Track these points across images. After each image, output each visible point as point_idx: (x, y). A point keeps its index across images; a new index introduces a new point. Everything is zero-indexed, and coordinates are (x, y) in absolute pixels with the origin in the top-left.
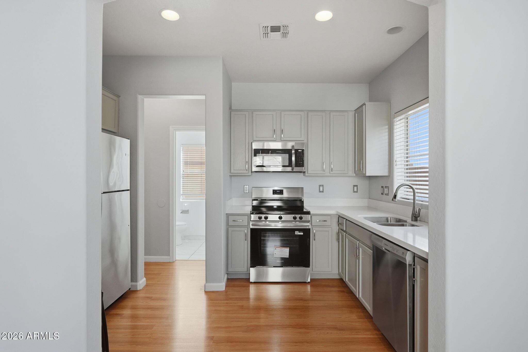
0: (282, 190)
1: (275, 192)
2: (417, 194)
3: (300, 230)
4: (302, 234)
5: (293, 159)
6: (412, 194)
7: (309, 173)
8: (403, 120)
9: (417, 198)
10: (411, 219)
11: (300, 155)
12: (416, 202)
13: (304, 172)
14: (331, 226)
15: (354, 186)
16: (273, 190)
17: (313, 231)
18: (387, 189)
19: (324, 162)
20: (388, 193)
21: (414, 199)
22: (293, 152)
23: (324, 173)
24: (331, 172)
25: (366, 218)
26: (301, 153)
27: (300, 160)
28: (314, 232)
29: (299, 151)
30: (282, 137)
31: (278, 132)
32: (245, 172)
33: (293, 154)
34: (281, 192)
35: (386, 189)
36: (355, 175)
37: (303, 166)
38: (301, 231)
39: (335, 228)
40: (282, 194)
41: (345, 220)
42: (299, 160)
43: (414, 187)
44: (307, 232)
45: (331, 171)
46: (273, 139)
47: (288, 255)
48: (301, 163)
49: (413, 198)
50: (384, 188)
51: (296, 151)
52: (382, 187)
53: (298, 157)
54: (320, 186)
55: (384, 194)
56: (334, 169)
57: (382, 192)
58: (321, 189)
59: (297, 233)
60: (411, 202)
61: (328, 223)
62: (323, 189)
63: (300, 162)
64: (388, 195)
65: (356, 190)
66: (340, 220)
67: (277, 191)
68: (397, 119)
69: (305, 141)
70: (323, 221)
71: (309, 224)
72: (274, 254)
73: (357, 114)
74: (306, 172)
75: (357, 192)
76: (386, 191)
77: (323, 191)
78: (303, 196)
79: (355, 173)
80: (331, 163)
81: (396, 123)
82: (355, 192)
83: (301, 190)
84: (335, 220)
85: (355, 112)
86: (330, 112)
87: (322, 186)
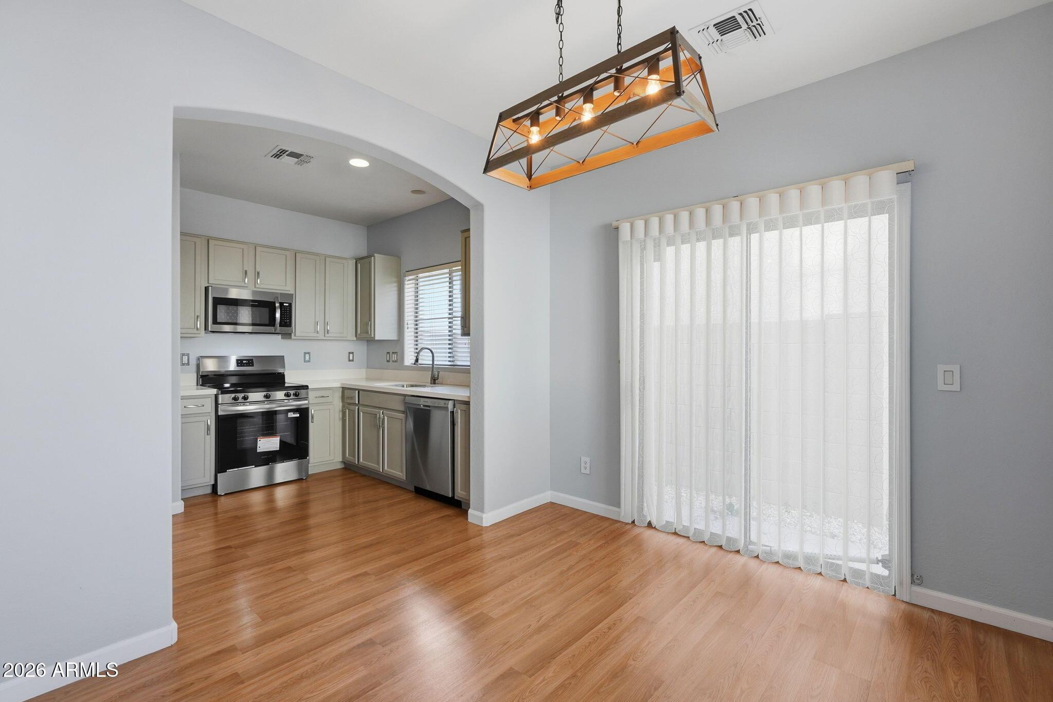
0: (252, 360)
1: (239, 362)
3: (294, 411)
4: (298, 415)
5: (278, 315)
6: (432, 358)
7: (297, 335)
8: (413, 282)
9: (435, 363)
10: (430, 383)
11: (287, 310)
13: (290, 335)
14: (333, 402)
15: (350, 353)
16: (237, 359)
17: (312, 411)
18: (396, 355)
19: (318, 321)
20: (398, 359)
21: (433, 364)
22: (277, 305)
23: (317, 335)
24: (327, 335)
26: (288, 308)
27: (287, 317)
28: (313, 413)
29: (285, 304)
30: (258, 283)
31: (251, 273)
32: (194, 332)
33: (278, 309)
34: (250, 363)
35: (393, 355)
36: (355, 339)
38: (297, 412)
39: (338, 404)
40: (253, 366)
41: (357, 391)
42: (284, 317)
44: (304, 413)
45: (326, 332)
46: (242, 284)
47: (279, 446)
48: (288, 322)
49: (432, 362)
50: (391, 354)
51: (281, 304)
52: (388, 353)
53: (283, 312)
54: (305, 353)
55: (390, 361)
56: (330, 332)
57: (388, 359)
58: (307, 358)
59: (291, 415)
61: (329, 399)
62: (309, 358)
63: (287, 320)
64: (396, 361)
65: (351, 358)
66: (347, 393)
67: (244, 362)
68: (407, 278)
69: (292, 292)
70: (323, 397)
71: (306, 402)
72: (258, 448)
73: (359, 265)
74: (293, 335)
75: (353, 360)
76: (394, 357)
77: (309, 361)
78: (284, 367)
79: (356, 336)
80: (326, 324)
81: (406, 283)
82: (350, 361)
83: (280, 359)
84: (338, 394)
85: (356, 262)
86: (326, 257)
87: (309, 353)
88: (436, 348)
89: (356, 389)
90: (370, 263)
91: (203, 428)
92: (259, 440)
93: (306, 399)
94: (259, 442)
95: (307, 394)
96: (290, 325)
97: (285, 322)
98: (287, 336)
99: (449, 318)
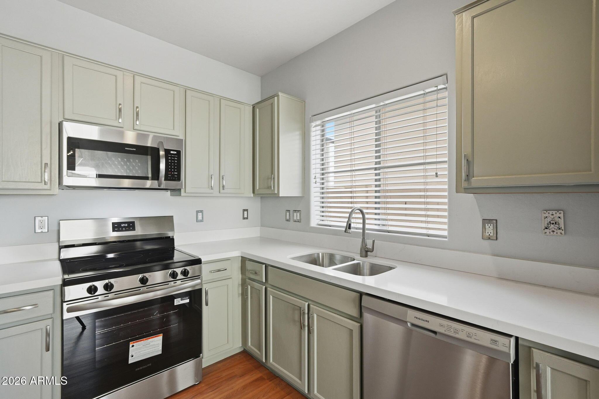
0: (133, 223)
1: (117, 227)
2: (367, 221)
3: (182, 296)
4: (187, 301)
5: (162, 166)
6: (361, 221)
7: (187, 190)
8: (319, 128)
9: (367, 226)
10: (359, 255)
11: (174, 160)
12: (366, 231)
13: (180, 190)
14: (231, 275)
15: (244, 210)
16: (113, 223)
17: (206, 291)
18: (298, 214)
19: (212, 175)
20: (300, 219)
21: (364, 229)
22: (162, 153)
23: (211, 191)
24: (221, 191)
25: (294, 258)
26: (176, 157)
27: (174, 169)
29: (172, 152)
30: (137, 123)
31: (127, 111)
32: (42, 186)
33: (163, 158)
34: (131, 226)
35: (295, 214)
36: (252, 195)
37: (178, 179)
38: (186, 296)
40: (134, 229)
41: (264, 266)
42: (171, 168)
43: (365, 211)
44: (195, 296)
45: (221, 188)
46: (117, 124)
47: (161, 349)
48: (176, 175)
49: (362, 227)
50: (291, 212)
51: (167, 151)
52: (288, 211)
53: (170, 162)
54: (198, 212)
55: (292, 220)
56: (226, 187)
57: (288, 218)
58: (200, 217)
59: (178, 302)
60: (360, 232)
61: (227, 273)
62: (202, 218)
63: (174, 171)
64: (299, 221)
65: (246, 216)
66: (249, 266)
67: (123, 225)
68: (313, 124)
69: (181, 137)
70: (219, 271)
71: (198, 281)
72: (130, 358)
73: (258, 110)
74: (183, 191)
75: (247, 218)
76: (296, 216)
77: (202, 221)
78: (172, 229)
79: (254, 192)
80: (221, 178)
81: (313, 129)
82: (244, 218)
83: (168, 220)
84: (237, 265)
85: (254, 107)
86: (221, 98)
87: (201, 211)
88: (367, 208)
89: (263, 264)
90: (272, 105)
91: (39, 340)
92: (131, 345)
93: (198, 277)
94: (131, 349)
95: (200, 270)
96: (178, 178)
97: (171, 174)
98: (176, 191)
99: (376, 169)
